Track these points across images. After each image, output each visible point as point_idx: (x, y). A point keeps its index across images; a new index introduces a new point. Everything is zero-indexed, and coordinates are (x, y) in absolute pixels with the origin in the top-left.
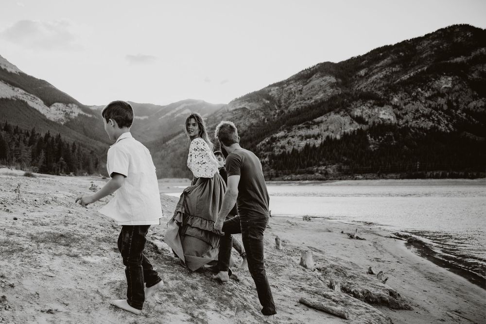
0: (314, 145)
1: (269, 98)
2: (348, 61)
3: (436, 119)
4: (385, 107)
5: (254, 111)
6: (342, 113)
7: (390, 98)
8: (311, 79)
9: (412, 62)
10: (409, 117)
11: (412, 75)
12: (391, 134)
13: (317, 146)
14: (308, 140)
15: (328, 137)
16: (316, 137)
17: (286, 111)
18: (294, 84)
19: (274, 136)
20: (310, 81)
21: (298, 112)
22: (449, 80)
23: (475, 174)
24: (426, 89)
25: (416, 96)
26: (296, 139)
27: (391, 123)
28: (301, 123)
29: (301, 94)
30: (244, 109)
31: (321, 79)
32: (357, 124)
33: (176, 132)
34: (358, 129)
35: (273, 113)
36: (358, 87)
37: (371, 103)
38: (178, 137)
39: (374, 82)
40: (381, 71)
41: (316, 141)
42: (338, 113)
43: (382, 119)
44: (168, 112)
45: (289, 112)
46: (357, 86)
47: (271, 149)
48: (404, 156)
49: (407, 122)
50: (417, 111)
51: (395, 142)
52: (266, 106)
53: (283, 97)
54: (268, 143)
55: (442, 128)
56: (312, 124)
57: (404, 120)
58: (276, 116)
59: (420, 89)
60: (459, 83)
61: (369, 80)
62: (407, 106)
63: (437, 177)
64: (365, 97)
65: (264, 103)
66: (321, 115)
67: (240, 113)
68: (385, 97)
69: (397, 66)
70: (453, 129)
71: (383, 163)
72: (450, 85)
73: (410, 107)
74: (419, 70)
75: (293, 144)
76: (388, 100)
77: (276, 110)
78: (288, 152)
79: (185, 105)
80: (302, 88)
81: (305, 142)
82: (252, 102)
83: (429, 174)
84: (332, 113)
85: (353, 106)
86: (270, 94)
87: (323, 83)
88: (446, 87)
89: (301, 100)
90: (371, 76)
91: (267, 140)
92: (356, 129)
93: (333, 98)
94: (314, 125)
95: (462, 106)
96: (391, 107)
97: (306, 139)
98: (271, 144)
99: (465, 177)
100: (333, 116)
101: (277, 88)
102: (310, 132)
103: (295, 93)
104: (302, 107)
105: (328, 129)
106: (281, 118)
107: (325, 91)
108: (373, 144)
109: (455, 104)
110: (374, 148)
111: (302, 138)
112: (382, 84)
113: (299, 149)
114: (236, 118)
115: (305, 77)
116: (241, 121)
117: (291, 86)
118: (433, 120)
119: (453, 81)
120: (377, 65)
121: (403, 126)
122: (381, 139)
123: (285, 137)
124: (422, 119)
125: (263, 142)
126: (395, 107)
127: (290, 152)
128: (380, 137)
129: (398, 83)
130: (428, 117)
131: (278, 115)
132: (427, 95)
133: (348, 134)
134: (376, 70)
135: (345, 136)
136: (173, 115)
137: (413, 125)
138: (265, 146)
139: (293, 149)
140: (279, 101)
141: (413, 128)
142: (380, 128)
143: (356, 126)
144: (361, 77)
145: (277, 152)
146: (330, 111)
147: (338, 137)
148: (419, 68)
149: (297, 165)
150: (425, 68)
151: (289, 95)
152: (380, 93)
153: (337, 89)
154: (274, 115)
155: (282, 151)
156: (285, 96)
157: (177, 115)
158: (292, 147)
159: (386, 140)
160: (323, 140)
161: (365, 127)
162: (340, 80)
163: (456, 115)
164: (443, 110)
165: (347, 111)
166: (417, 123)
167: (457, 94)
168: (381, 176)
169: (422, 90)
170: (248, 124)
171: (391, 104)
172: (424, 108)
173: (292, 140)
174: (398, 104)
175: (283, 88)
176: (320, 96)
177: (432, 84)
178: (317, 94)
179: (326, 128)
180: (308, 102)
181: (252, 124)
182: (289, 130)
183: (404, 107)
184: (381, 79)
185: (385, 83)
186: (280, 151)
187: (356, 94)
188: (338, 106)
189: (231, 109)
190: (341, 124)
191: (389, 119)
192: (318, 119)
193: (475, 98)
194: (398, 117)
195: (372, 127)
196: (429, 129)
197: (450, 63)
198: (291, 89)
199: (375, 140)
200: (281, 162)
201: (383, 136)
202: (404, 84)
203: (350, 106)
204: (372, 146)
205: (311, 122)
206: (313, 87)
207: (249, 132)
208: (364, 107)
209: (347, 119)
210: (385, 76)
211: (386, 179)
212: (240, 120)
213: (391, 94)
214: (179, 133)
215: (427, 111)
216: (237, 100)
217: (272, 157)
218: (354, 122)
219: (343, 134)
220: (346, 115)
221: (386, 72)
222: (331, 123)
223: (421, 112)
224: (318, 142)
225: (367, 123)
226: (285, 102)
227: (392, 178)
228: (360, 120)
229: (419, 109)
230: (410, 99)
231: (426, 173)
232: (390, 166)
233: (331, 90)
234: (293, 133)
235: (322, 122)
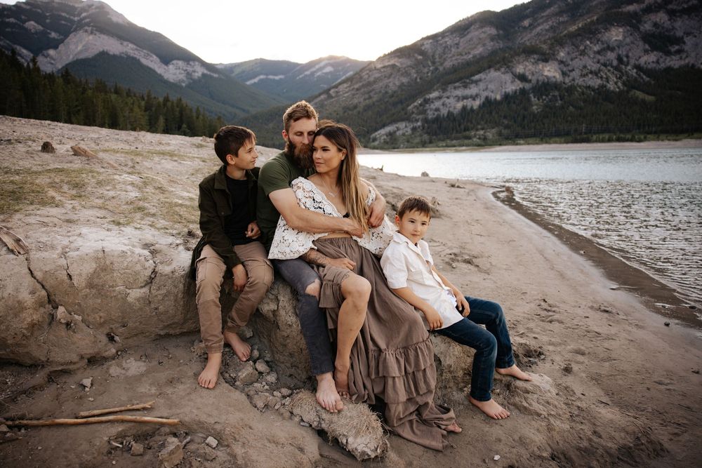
0: (472, 107)
1: (422, 53)
2: (511, 9)
3: (605, 76)
4: (550, 62)
5: (405, 68)
6: (503, 70)
7: (556, 53)
8: (469, 30)
9: (580, 11)
10: (576, 74)
11: (580, 25)
12: (557, 93)
13: (475, 108)
14: (465, 101)
15: (487, 98)
16: (474, 98)
17: (441, 68)
18: (450, 36)
19: (427, 97)
20: (468, 33)
21: (455, 70)
22: (620, 32)
23: (642, 137)
24: (596, 41)
25: (584, 51)
26: (452, 100)
27: (556, 81)
28: (457, 82)
29: (458, 48)
30: (393, 66)
31: (480, 31)
32: (519, 82)
33: (317, 93)
34: (520, 88)
35: (426, 70)
36: (522, 39)
37: (534, 59)
38: (319, 99)
39: (538, 34)
40: (547, 21)
41: (473, 102)
42: (499, 69)
43: (546, 76)
44: (306, 70)
45: (444, 69)
46: (520, 39)
47: (424, 112)
48: (569, 118)
49: (573, 80)
50: (585, 67)
51: (560, 102)
52: (418, 63)
53: (438, 52)
54: (421, 105)
55: (611, 86)
56: (469, 83)
57: (571, 78)
58: (429, 74)
59: (588, 42)
60: (631, 35)
61: (534, 32)
62: (574, 61)
63: (603, 141)
64: (529, 51)
65: (416, 59)
66: (479, 72)
67: (389, 71)
68: (551, 52)
69: (565, 16)
70: (622, 87)
71: (546, 125)
72: (620, 38)
73: (577, 63)
74: (589, 20)
75: (449, 106)
76: (554, 55)
77: (430, 67)
78: (443, 115)
79: (326, 62)
80: (459, 42)
81: (462, 103)
82: (403, 57)
83: (595, 137)
84: (492, 70)
85: (515, 62)
86: (423, 48)
87: (483, 36)
88: (616, 40)
89: (458, 55)
90: (535, 27)
91: (420, 102)
92: (518, 88)
93: (494, 53)
94: (472, 83)
95: (632, 62)
96: (556, 63)
97: (462, 100)
98: (424, 106)
99: (632, 140)
100: (493, 74)
101: (431, 41)
102: (468, 92)
103: (451, 47)
104: (459, 63)
105: (487, 89)
106: (436, 77)
107: (484, 45)
108: (536, 105)
109: (625, 59)
110: (537, 109)
111: (458, 99)
112: (547, 37)
113: (455, 112)
114: (385, 77)
115: (462, 29)
116: (391, 80)
117: (447, 39)
118: (602, 78)
119: (624, 32)
120: (542, 14)
121: (570, 84)
122: (545, 99)
123: (440, 98)
124: (590, 76)
125: (415, 104)
126: (561, 62)
127: (446, 115)
128: (544, 97)
129: (565, 36)
130: (596, 73)
131: (432, 73)
132: (596, 48)
133: (509, 93)
134: (541, 21)
135: (506, 97)
136: (313, 74)
137: (579, 84)
138: (418, 108)
139: (449, 112)
140: (433, 56)
141: (580, 87)
142: (544, 88)
143: (518, 85)
144: (525, 28)
145: (431, 115)
146: (490, 67)
147: (498, 97)
148: (589, 18)
149: (453, 130)
150: (595, 18)
151: (445, 49)
152: (545, 47)
153: (498, 42)
154: (428, 73)
155: (436, 113)
156: (440, 50)
157: (318, 74)
158: (447, 109)
159: (550, 101)
160: (482, 101)
161: (527, 86)
162: (501, 32)
163: (626, 72)
164: (612, 67)
165: (508, 67)
166: (584, 80)
167: (628, 47)
168: (544, 140)
169: (591, 43)
170: (398, 83)
171: (557, 59)
172: (592, 64)
173: (447, 101)
174: (564, 60)
175: (437, 41)
176: (479, 50)
177: (602, 36)
178: (475, 48)
179: (485, 87)
180: (465, 57)
181: (403, 83)
182: (444, 90)
183: (571, 63)
184: (547, 30)
185: (551, 35)
186: (434, 114)
187: (518, 48)
188: (498, 62)
189: (379, 66)
190: (501, 82)
191: (554, 77)
192: (476, 77)
193: (646, 52)
194: (564, 74)
195: (536, 86)
196: (596, 87)
197: (622, 11)
198: (446, 42)
199: (539, 99)
200: (435, 126)
201: (547, 96)
202: (572, 36)
203: (512, 61)
204: (535, 107)
205: (468, 81)
206: (471, 40)
207: (399, 93)
208: (527, 64)
209: (508, 77)
210: (552, 27)
211: (550, 143)
212: (389, 78)
213: (558, 48)
214: (320, 95)
215: (595, 67)
216: (385, 56)
217: (426, 120)
218: (516, 80)
219: (503, 93)
220: (507, 72)
221: (553, 22)
222: (491, 82)
223: (589, 68)
224: (476, 104)
225: (530, 81)
226: (440, 58)
227: (556, 142)
228: (522, 78)
229: (587, 65)
230: (577, 53)
231: (592, 136)
232: (554, 129)
233: (492, 43)
234: (448, 94)
235: (480, 80)
